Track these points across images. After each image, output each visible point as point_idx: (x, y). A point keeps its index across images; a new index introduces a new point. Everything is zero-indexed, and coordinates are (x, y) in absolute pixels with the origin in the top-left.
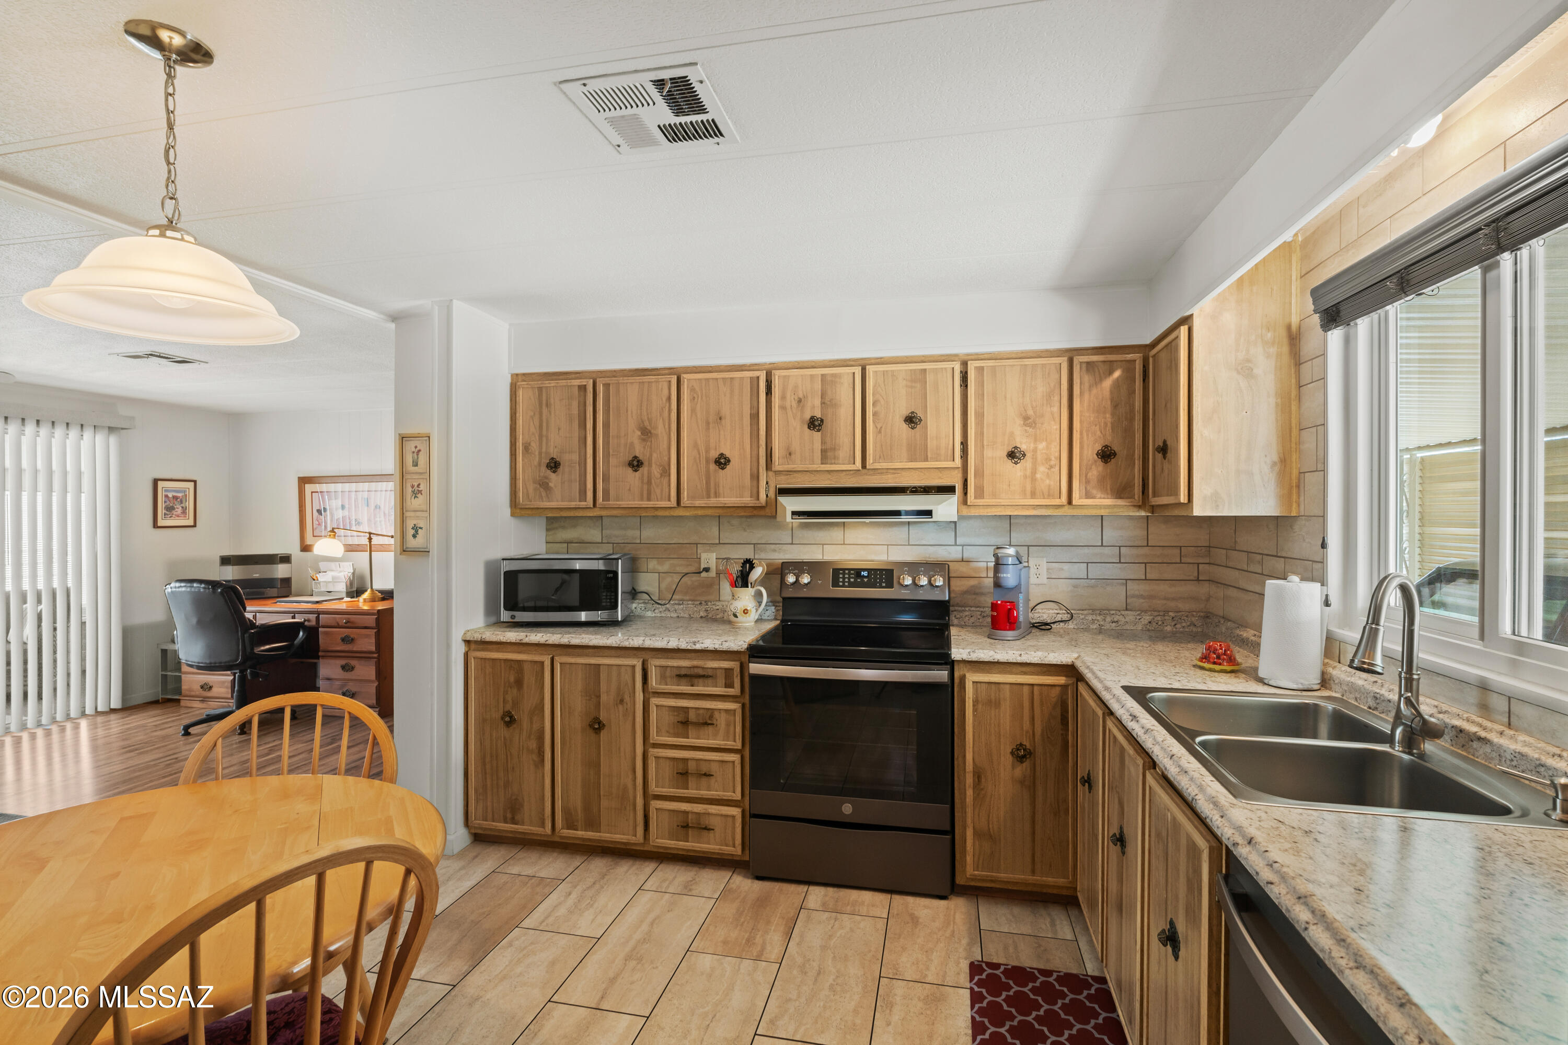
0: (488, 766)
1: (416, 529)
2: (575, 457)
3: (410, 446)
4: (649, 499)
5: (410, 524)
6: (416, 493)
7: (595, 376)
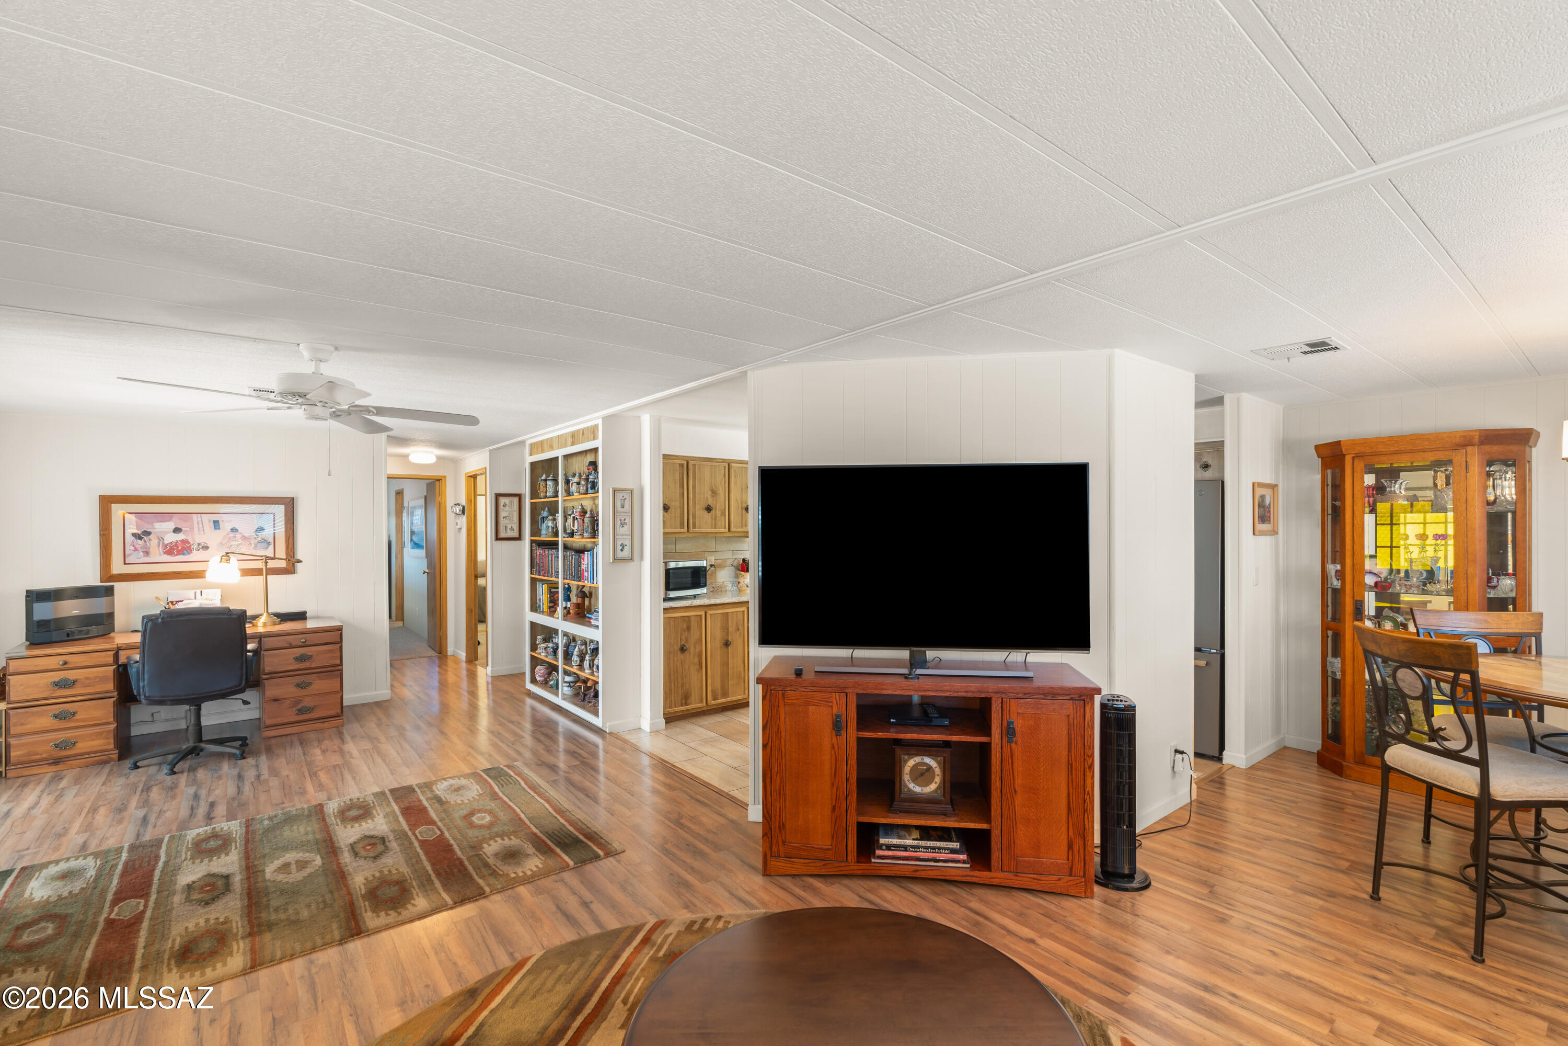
0: (672, 678)
1: (623, 546)
2: (678, 504)
3: (619, 496)
4: (715, 528)
5: (619, 543)
6: (623, 525)
7: (688, 460)
